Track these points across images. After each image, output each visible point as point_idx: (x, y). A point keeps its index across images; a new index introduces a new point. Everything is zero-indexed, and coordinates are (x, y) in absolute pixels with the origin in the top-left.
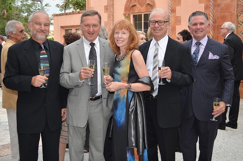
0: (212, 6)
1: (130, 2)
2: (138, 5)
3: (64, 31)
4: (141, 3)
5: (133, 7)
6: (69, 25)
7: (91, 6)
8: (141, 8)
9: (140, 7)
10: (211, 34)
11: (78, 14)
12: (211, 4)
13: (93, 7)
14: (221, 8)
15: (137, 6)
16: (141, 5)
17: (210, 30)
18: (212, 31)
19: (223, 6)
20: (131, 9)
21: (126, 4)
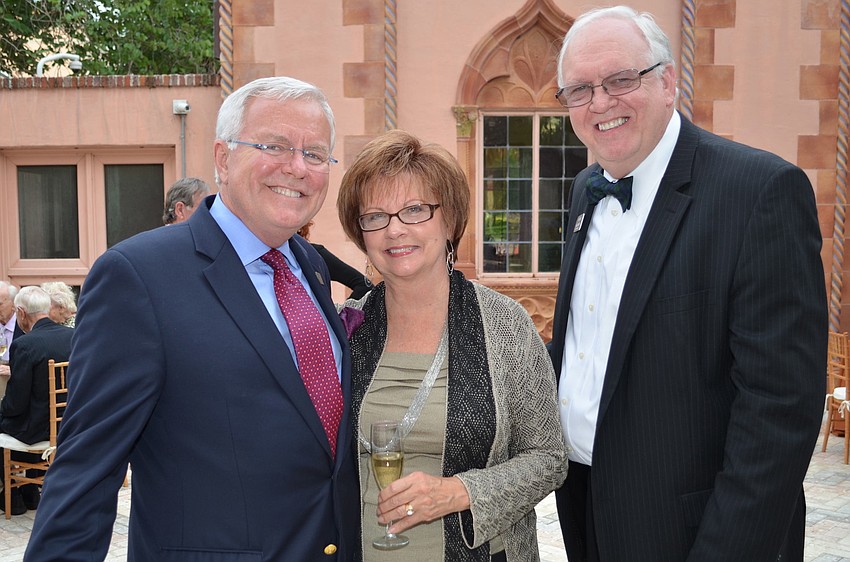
1: (483, 64)
2: (516, 80)
3: (14, 172)
4: (534, 73)
6: (73, 142)
7: (258, 59)
8: (532, 92)
9: (526, 86)
10: (841, 202)
11: (193, 89)
15: (511, 80)
16: (530, 79)
21: (469, 70)
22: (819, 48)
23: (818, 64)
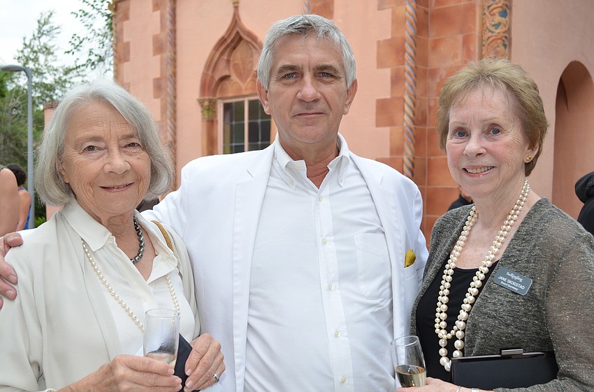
0: (409, 73)
1: (214, 69)
2: (234, 77)
4: (242, 71)
5: (224, 82)
8: (241, 84)
9: (239, 81)
10: (407, 154)
12: (408, 68)
13: (129, 83)
14: (438, 80)
15: (232, 78)
16: (240, 76)
17: (405, 144)
18: (410, 147)
19: (444, 76)
20: (219, 88)
21: (205, 75)
22: (390, 24)
23: (389, 37)
